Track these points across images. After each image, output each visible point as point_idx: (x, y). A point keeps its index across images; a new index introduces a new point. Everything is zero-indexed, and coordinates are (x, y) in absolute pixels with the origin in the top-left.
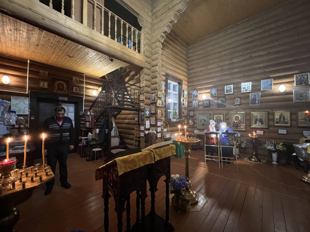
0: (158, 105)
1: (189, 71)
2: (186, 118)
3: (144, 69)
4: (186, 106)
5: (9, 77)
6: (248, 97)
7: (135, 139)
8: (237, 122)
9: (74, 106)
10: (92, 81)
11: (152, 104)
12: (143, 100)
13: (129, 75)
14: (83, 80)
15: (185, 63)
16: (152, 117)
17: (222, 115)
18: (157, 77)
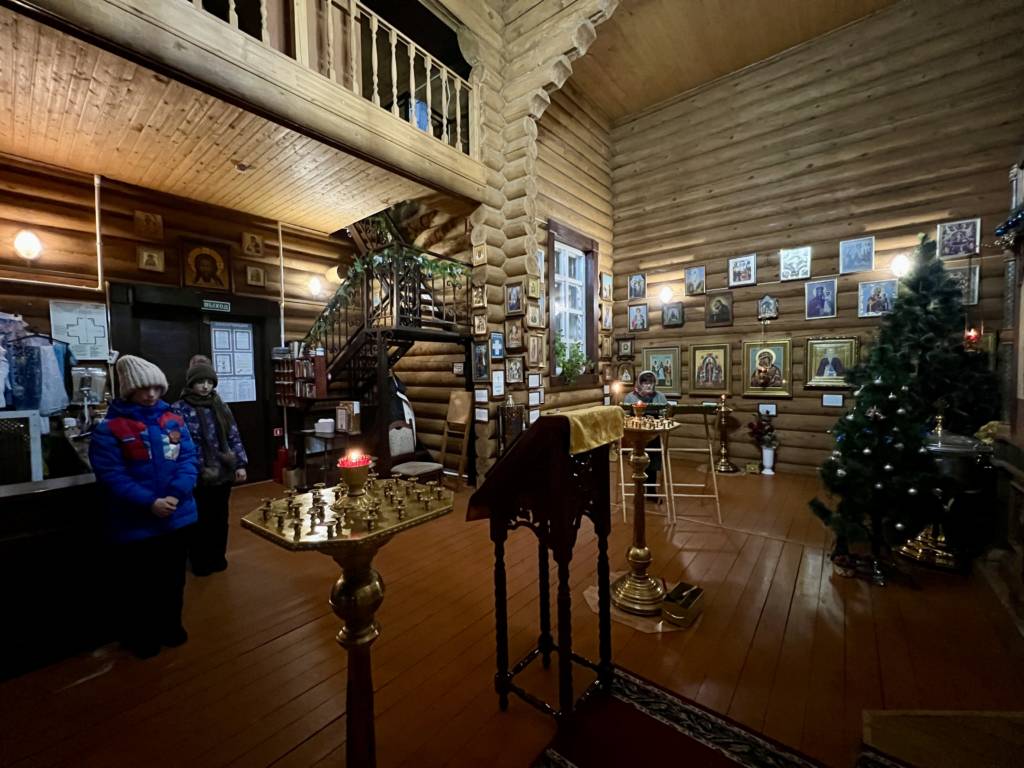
0: (531, 324)
1: (616, 211)
2: (608, 363)
3: (483, 205)
4: (607, 324)
5: (37, 235)
6: (801, 293)
7: (447, 430)
8: (765, 372)
9: (250, 332)
10: (307, 246)
11: (510, 318)
12: (483, 308)
13: (428, 227)
14: (275, 244)
15: (605, 183)
16: (510, 361)
17: (722, 351)
18: (525, 234)
